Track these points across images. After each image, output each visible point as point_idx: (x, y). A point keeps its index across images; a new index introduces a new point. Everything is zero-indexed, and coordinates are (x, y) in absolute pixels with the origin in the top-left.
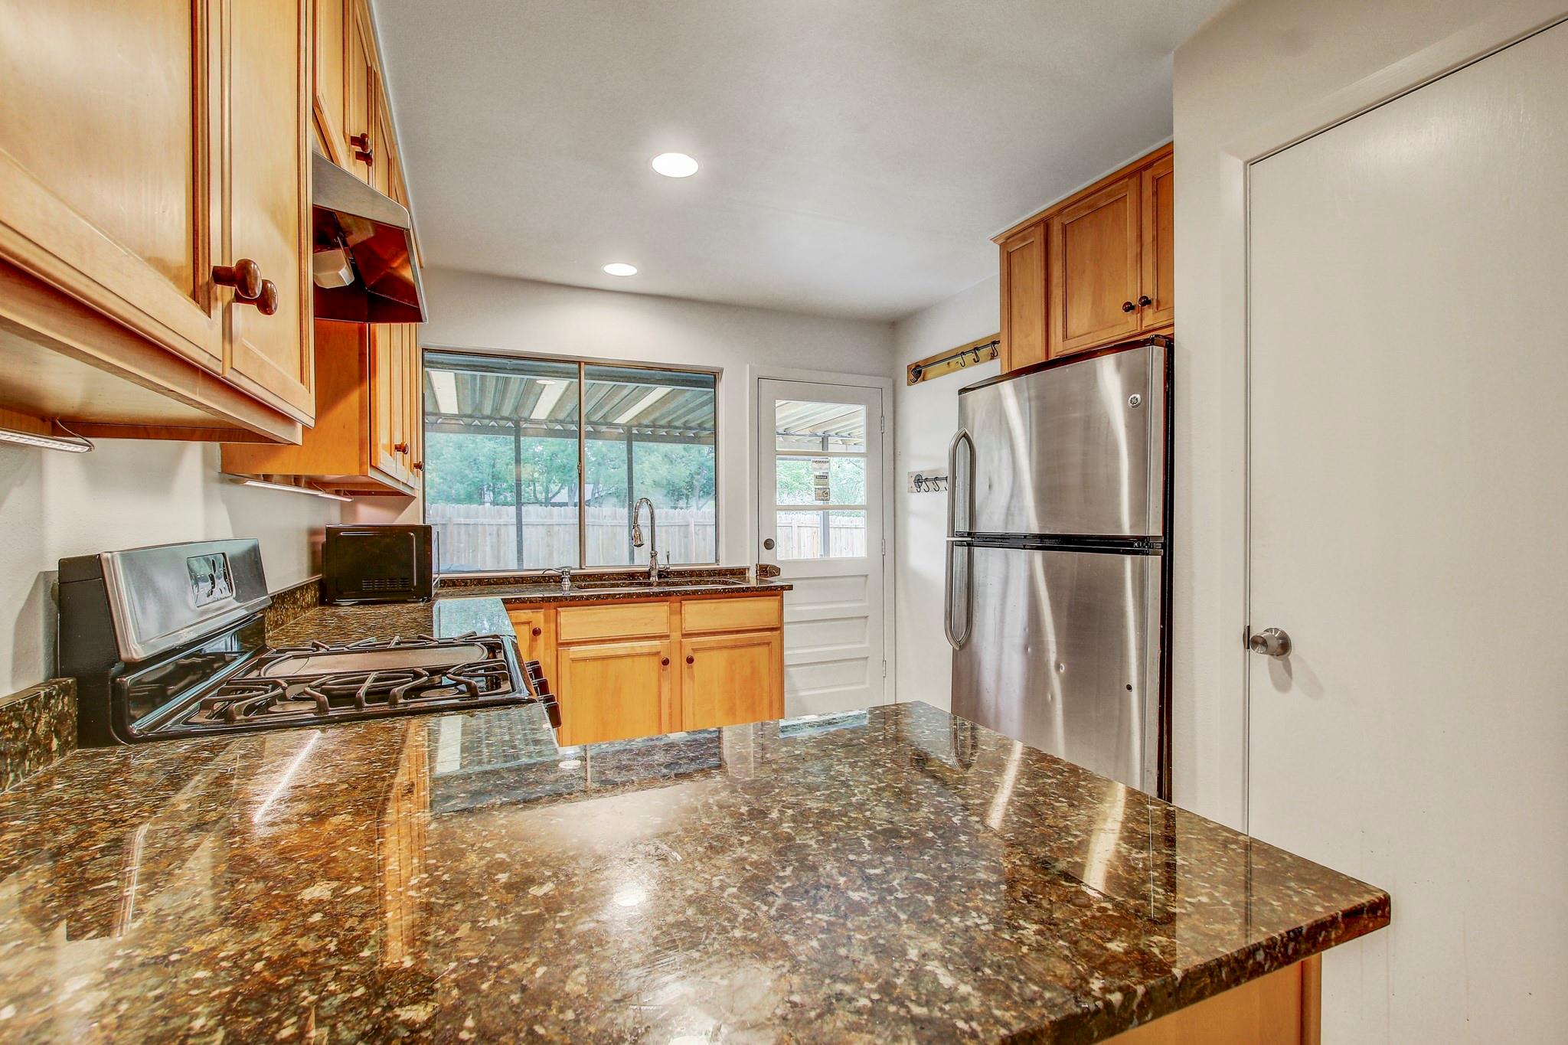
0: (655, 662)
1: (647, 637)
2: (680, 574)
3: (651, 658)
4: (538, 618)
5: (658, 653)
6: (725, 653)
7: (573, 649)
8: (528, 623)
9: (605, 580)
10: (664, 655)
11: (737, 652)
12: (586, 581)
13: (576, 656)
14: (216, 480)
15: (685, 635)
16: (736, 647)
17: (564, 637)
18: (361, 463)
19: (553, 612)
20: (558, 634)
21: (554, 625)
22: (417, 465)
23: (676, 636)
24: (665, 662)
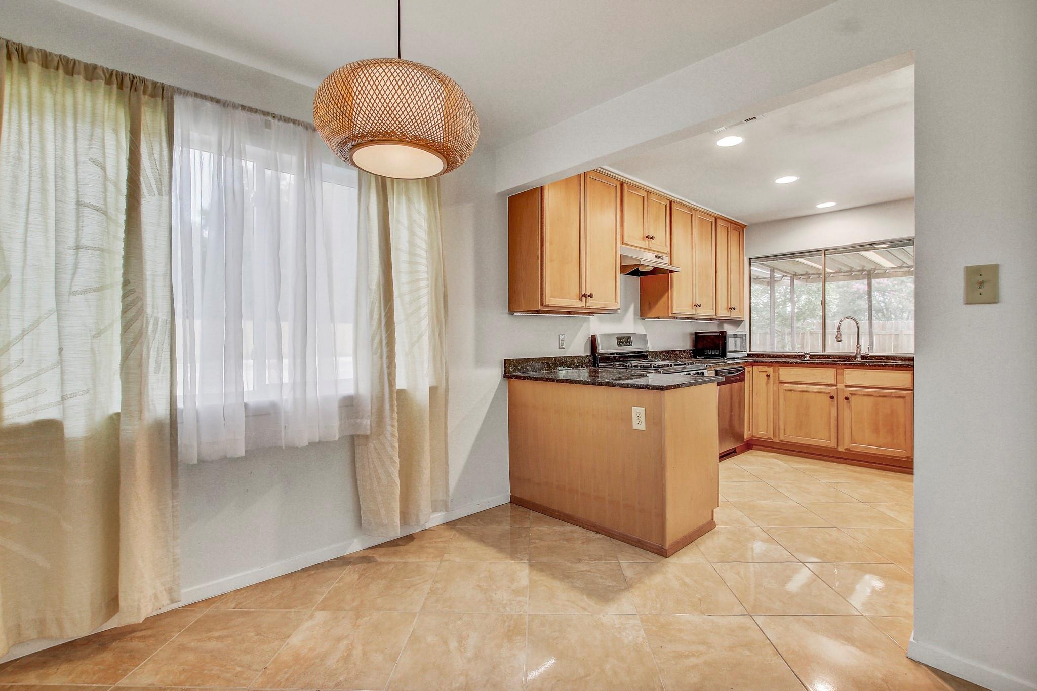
0: (827, 397)
1: (823, 384)
4: (770, 370)
5: (829, 393)
6: (872, 399)
7: (786, 385)
8: (766, 372)
9: (831, 359)
10: (832, 395)
11: (880, 399)
12: (821, 358)
13: (787, 388)
14: (638, 319)
15: (846, 386)
16: (879, 396)
17: (781, 379)
18: (668, 313)
19: (777, 368)
20: (779, 378)
21: (777, 374)
22: (730, 308)
23: (841, 386)
24: (832, 398)
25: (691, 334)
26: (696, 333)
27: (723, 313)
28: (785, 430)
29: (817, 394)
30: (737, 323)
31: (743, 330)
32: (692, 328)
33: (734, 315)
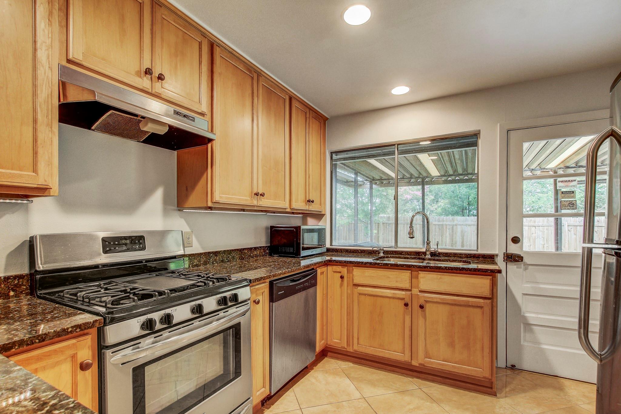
0: (401, 304)
1: (398, 289)
2: (447, 255)
3: (400, 301)
4: (344, 270)
5: (403, 299)
6: (448, 307)
7: (360, 288)
8: (340, 272)
9: (403, 255)
10: (407, 300)
11: (457, 308)
12: (394, 254)
13: (361, 292)
14: (175, 210)
15: (421, 291)
16: (455, 305)
17: (356, 282)
18: (207, 201)
19: (351, 268)
20: (353, 280)
21: (351, 275)
22: (308, 201)
23: (415, 291)
24: (406, 305)
25: (267, 228)
26: (272, 227)
27: (299, 204)
28: (358, 339)
29: (391, 300)
30: (319, 216)
31: (325, 224)
32: (266, 222)
33: (313, 208)
